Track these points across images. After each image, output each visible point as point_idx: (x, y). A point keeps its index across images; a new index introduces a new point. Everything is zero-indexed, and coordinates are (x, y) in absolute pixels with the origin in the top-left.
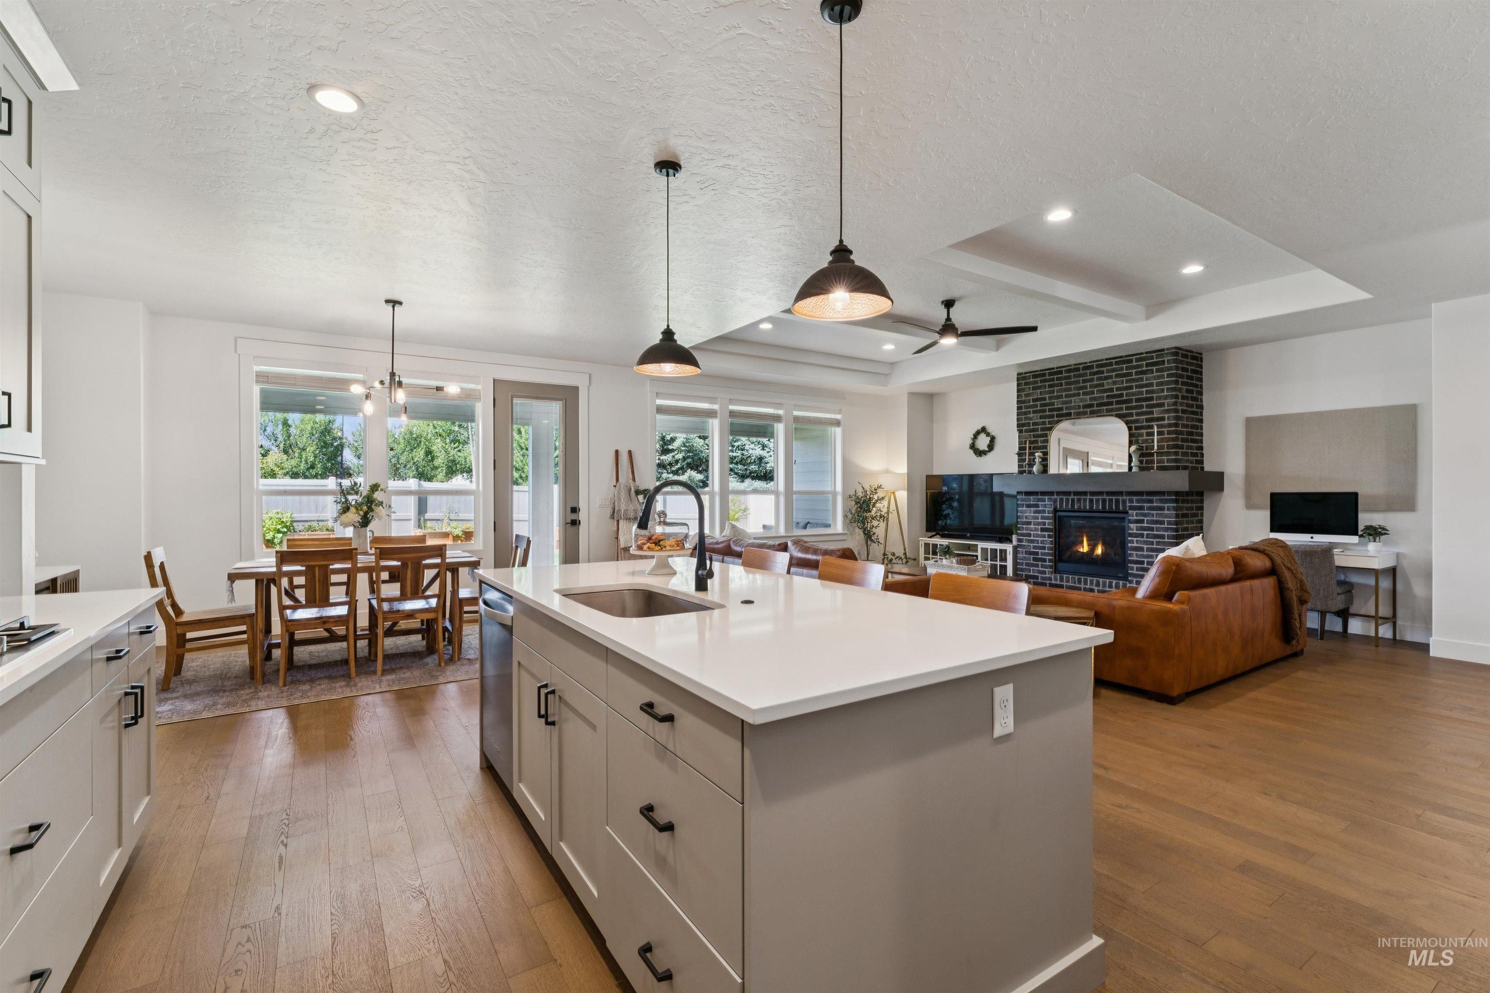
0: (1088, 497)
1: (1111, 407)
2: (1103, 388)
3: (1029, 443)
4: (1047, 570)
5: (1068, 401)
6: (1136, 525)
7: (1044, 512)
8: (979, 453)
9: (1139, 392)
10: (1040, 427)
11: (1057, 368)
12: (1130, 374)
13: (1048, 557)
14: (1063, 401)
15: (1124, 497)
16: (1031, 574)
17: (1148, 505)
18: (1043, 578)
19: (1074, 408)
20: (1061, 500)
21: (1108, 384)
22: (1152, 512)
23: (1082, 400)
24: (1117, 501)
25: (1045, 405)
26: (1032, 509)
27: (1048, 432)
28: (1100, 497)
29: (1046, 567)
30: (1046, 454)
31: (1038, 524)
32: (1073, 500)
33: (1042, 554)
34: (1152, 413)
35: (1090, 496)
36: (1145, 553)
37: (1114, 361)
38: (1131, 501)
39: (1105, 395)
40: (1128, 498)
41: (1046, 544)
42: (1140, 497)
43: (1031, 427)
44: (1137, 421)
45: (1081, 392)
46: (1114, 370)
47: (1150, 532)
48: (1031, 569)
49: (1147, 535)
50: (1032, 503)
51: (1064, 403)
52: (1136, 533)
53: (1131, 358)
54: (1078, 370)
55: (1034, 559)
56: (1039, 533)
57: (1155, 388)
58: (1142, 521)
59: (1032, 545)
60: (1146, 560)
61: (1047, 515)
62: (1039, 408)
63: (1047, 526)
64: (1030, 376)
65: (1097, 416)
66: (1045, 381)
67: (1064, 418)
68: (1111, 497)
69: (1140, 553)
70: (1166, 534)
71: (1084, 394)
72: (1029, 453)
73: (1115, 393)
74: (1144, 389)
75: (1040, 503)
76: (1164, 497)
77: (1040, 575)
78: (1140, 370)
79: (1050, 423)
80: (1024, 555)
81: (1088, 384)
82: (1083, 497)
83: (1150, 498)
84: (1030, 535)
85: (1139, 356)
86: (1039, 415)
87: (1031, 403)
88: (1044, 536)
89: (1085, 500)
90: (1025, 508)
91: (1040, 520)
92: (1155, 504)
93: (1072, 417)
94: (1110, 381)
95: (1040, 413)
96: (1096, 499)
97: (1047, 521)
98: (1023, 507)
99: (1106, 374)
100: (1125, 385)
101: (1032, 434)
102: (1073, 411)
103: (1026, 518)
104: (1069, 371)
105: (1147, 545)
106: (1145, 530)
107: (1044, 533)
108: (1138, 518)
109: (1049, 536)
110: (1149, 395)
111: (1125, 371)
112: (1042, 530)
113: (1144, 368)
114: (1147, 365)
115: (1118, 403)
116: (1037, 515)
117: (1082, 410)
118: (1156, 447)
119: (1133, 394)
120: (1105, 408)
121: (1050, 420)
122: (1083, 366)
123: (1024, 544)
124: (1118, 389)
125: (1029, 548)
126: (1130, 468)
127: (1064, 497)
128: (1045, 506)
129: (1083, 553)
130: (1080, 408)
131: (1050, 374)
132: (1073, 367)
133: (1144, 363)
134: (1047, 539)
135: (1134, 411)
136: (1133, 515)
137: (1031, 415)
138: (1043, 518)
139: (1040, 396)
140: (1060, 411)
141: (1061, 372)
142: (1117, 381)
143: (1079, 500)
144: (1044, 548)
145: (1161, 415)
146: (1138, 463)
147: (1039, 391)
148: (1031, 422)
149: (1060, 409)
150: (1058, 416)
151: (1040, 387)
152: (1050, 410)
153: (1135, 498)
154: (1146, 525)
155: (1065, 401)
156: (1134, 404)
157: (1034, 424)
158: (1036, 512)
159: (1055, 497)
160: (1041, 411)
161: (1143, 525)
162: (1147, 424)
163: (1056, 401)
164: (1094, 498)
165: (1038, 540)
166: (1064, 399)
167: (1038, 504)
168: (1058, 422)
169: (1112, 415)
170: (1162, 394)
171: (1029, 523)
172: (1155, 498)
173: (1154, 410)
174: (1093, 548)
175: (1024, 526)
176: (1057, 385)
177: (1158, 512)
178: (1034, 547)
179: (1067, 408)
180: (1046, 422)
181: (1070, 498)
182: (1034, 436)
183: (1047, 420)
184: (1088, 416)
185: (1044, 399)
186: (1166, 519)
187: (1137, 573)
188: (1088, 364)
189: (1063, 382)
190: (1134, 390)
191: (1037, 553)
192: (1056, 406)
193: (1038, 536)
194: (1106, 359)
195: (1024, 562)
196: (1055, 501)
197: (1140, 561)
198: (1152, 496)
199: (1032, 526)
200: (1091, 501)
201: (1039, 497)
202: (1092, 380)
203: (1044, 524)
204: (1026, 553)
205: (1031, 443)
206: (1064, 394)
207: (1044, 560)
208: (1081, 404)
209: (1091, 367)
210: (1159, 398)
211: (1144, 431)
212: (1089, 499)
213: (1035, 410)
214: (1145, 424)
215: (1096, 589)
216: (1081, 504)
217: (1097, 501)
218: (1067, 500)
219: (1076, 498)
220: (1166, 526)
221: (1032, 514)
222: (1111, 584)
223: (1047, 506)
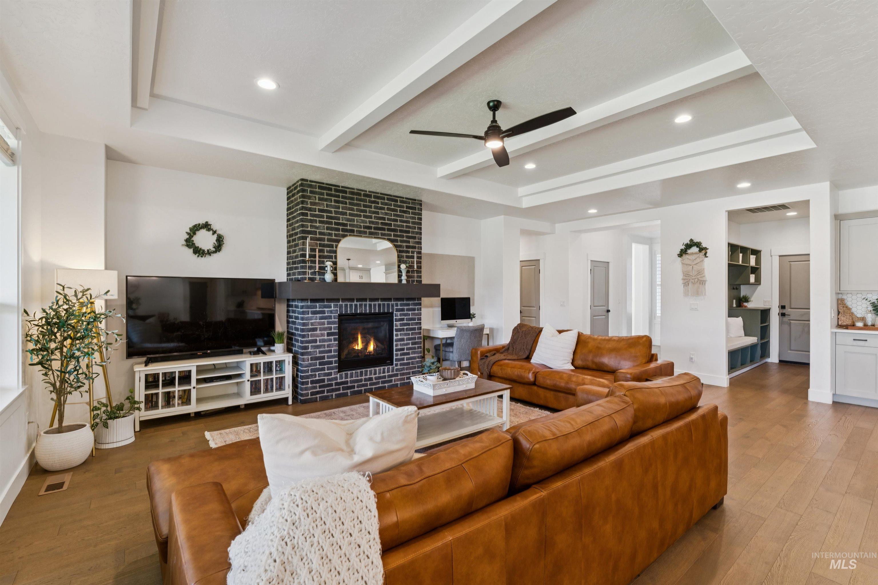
0: (368, 303)
1: (384, 232)
2: (378, 216)
3: (319, 252)
4: (333, 371)
5: (352, 219)
6: (399, 322)
7: (330, 317)
8: (198, 252)
9: (402, 225)
10: (326, 237)
11: (342, 187)
12: (396, 211)
13: (334, 359)
14: (347, 218)
15: (393, 302)
16: (317, 378)
17: (407, 307)
18: (329, 380)
19: (356, 226)
20: (346, 306)
21: (382, 213)
22: (409, 312)
23: (363, 222)
24: (388, 305)
25: (331, 218)
26: (318, 315)
27: (334, 244)
28: (377, 303)
29: (332, 368)
30: (335, 263)
31: (325, 329)
32: (356, 305)
33: (328, 357)
34: (409, 242)
35: (369, 302)
36: (405, 342)
37: (386, 197)
38: (397, 305)
39: (380, 221)
40: (395, 303)
41: (332, 347)
42: (402, 302)
43: (318, 236)
44: (400, 246)
45: (362, 214)
46: (386, 204)
47: (408, 327)
48: (317, 373)
49: (407, 329)
50: (318, 309)
51: (348, 220)
52: (400, 328)
53: (397, 198)
54: (360, 194)
55: (320, 364)
56: (326, 337)
57: (411, 225)
58: (402, 320)
59: (318, 350)
60: (405, 347)
61: (333, 320)
62: (325, 219)
63: (333, 331)
64: (316, 185)
65: (374, 237)
66: (331, 195)
67: (348, 234)
68: (384, 303)
69: (402, 342)
70: (417, 327)
71: (365, 216)
72: (319, 261)
73: (386, 222)
74: (405, 224)
75: (326, 309)
76: (415, 302)
77: (326, 378)
78: (402, 209)
79: (336, 235)
80: (310, 362)
81: (368, 209)
82: (364, 303)
83: (408, 302)
84: (315, 341)
85: (401, 199)
86: (326, 226)
87: (317, 213)
88: (330, 340)
89: (366, 305)
90: (310, 315)
91: (326, 326)
92: (411, 307)
93: (355, 234)
94: (383, 211)
95: (326, 224)
96: (374, 304)
97: (333, 326)
98: (308, 314)
99: (380, 205)
100: (393, 217)
101: (318, 242)
102: (355, 229)
103: (312, 324)
104: (353, 193)
105: (406, 336)
106: (405, 326)
107: (330, 337)
108: (401, 317)
109: (335, 340)
110: (407, 229)
111: (393, 207)
112: (329, 334)
113: (405, 209)
114: (407, 207)
115: (389, 230)
116: (323, 321)
117: (362, 229)
118: (415, 267)
119: (398, 226)
120: (380, 232)
121: (336, 232)
122: (364, 192)
123: (310, 350)
124: (389, 219)
125: (315, 353)
126: (400, 281)
127: (349, 303)
128: (331, 312)
129: (358, 350)
130: (361, 228)
131: (336, 190)
132: (355, 191)
133: (405, 205)
134: (333, 342)
135: (399, 239)
136: (397, 315)
137: (318, 224)
138: (329, 323)
139: (325, 208)
140: (345, 227)
141: (345, 192)
142: (388, 213)
143: (361, 305)
144: (330, 351)
145: (414, 245)
146: (406, 278)
147: (325, 203)
148: (318, 231)
149: (346, 225)
150: (343, 230)
151: (326, 200)
152: (336, 224)
153: (399, 303)
154: (405, 322)
155: (349, 218)
156: (399, 233)
157: (321, 233)
158: (321, 318)
159: (341, 303)
160: (327, 223)
161: (404, 322)
162: (406, 249)
163: (341, 216)
164: (373, 303)
165: (325, 345)
166: (348, 217)
167: (325, 311)
168: (344, 236)
169: (384, 239)
170: (415, 230)
171: (315, 330)
172: (411, 302)
173: (411, 240)
174: (366, 345)
175: (310, 333)
176: (342, 203)
177: (412, 312)
178: (320, 352)
179: (350, 225)
180: (332, 234)
181: (353, 303)
182: (320, 245)
183: (333, 232)
184: (368, 235)
185: (330, 212)
186: (416, 317)
187: (401, 357)
188: (368, 193)
189: (348, 201)
190: (399, 223)
191: (323, 357)
192: (341, 221)
193: (324, 341)
194: (381, 194)
195: (310, 368)
196: (341, 306)
197: (402, 348)
198: (409, 301)
199: (318, 332)
200: (370, 305)
201: (325, 303)
202: (370, 207)
203: (330, 329)
204: (312, 359)
205: (320, 251)
206: (348, 212)
207: (331, 362)
208: (362, 224)
209: (370, 196)
210: (413, 233)
211: (405, 254)
212: (369, 304)
213: (321, 221)
214: (405, 249)
215: (373, 376)
216: (362, 309)
217: (375, 305)
218: (351, 306)
219: (358, 303)
220: (417, 321)
221: (318, 321)
222: (384, 369)
223: (333, 312)
